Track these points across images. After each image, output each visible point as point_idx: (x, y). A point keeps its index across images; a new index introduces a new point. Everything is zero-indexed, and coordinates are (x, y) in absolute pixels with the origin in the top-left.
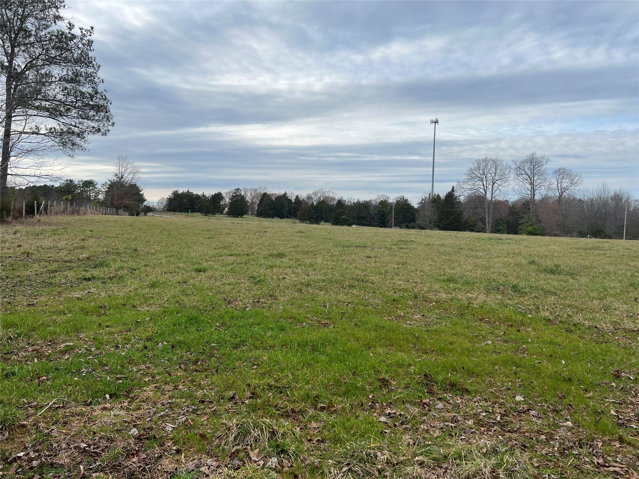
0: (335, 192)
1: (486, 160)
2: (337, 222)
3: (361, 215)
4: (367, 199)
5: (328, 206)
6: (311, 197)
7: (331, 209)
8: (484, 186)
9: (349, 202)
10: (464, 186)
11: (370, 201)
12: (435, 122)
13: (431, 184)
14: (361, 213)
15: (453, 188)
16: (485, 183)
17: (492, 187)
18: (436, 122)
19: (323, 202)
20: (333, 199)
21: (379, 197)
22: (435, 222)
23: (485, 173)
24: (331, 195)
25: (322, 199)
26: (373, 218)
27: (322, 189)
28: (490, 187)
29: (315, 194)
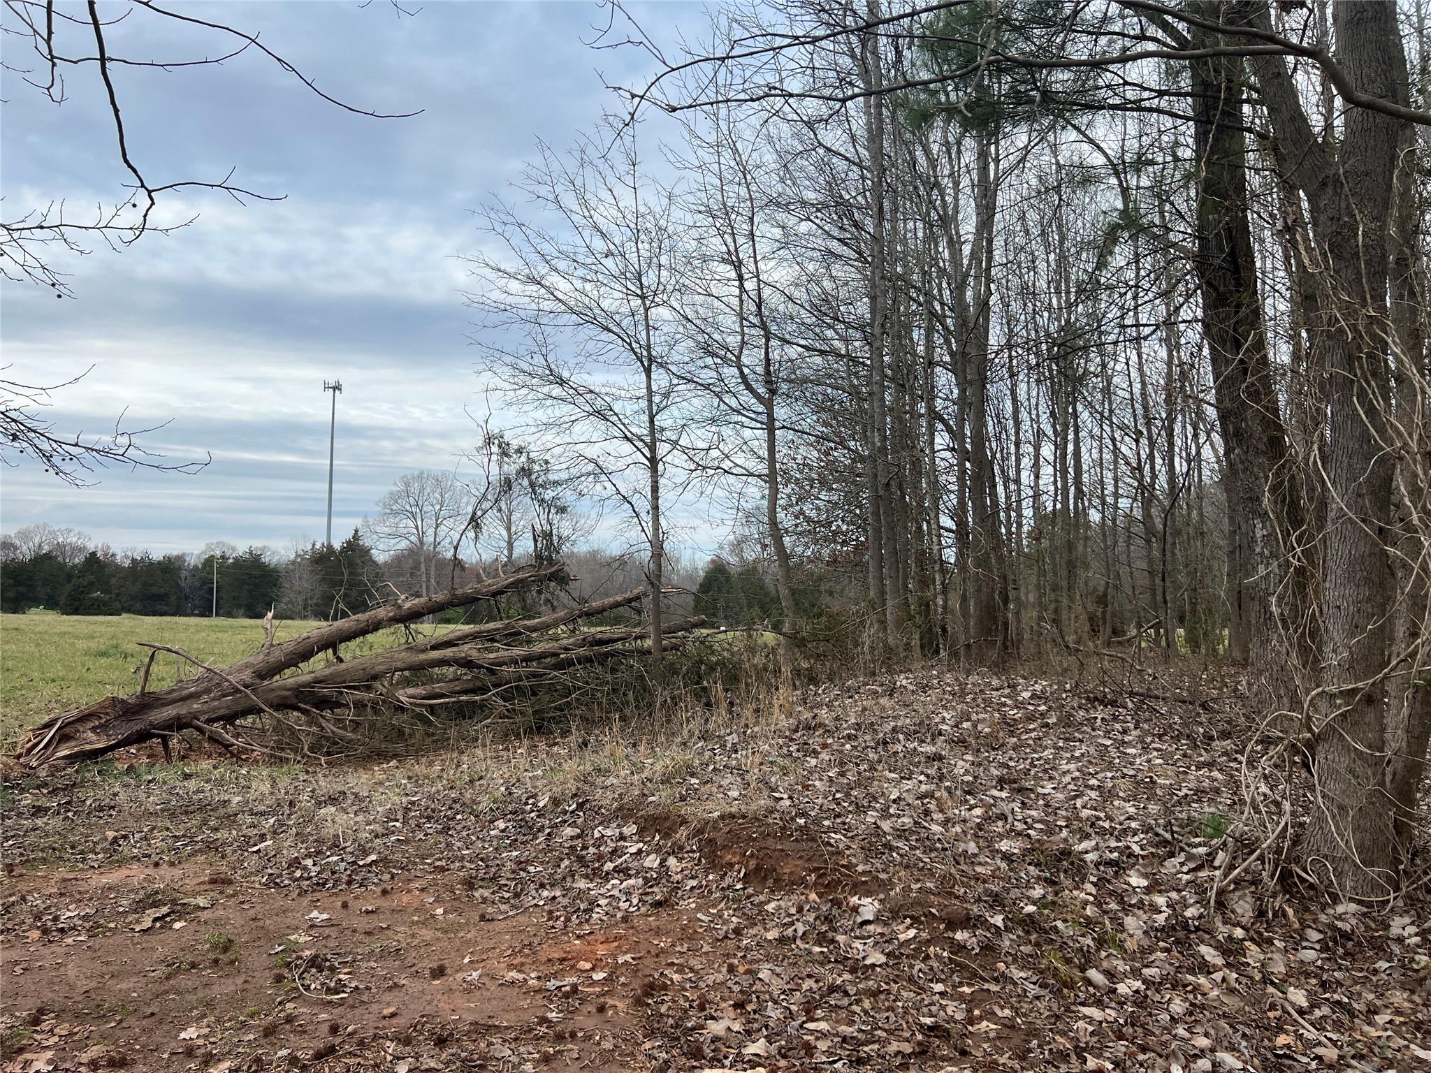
0: (86, 531)
1: (420, 476)
2: (77, 606)
3: (155, 590)
4: (175, 551)
5: (62, 566)
6: (12, 545)
7: (69, 574)
8: (417, 528)
9: (126, 557)
10: (378, 529)
11: (180, 558)
12: (334, 389)
13: (325, 519)
14: (152, 585)
15: (356, 531)
16: (419, 523)
17: (435, 533)
18: (337, 388)
19: (48, 556)
20: (81, 549)
21: (209, 547)
22: (316, 605)
23: (420, 503)
24: (73, 539)
25: (46, 549)
26: (187, 598)
27: (45, 526)
28: (431, 531)
29: (25, 536)
